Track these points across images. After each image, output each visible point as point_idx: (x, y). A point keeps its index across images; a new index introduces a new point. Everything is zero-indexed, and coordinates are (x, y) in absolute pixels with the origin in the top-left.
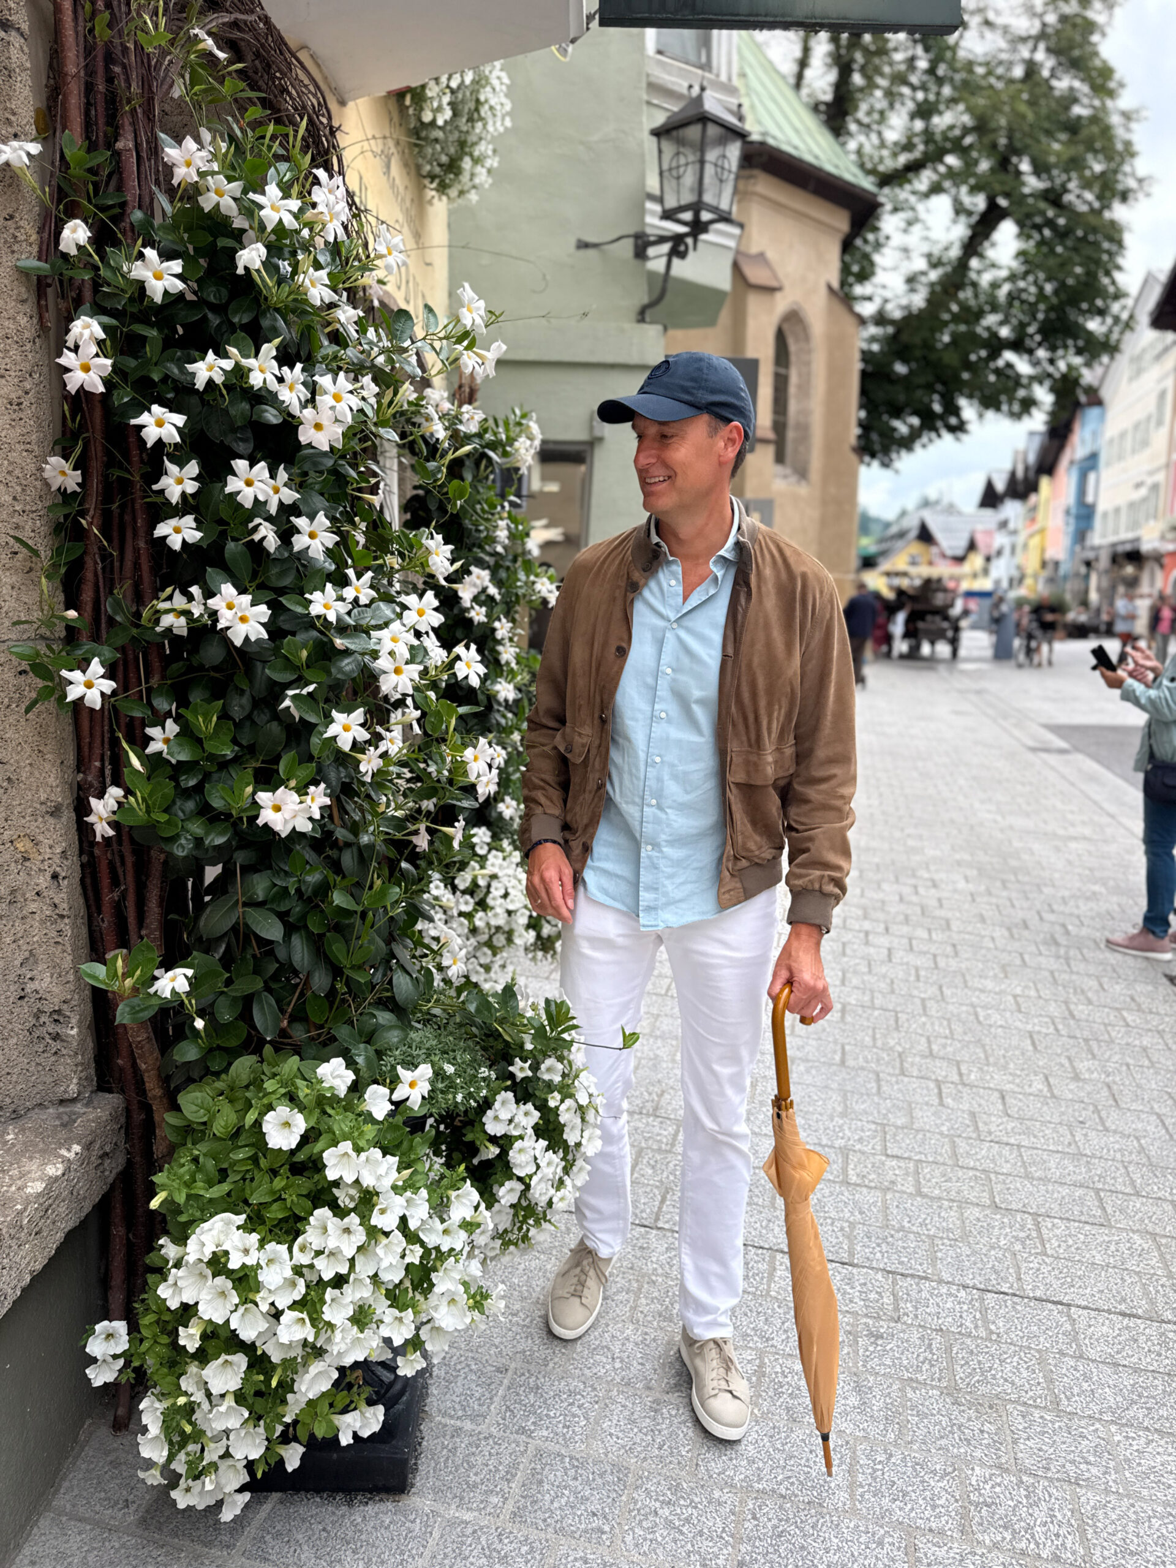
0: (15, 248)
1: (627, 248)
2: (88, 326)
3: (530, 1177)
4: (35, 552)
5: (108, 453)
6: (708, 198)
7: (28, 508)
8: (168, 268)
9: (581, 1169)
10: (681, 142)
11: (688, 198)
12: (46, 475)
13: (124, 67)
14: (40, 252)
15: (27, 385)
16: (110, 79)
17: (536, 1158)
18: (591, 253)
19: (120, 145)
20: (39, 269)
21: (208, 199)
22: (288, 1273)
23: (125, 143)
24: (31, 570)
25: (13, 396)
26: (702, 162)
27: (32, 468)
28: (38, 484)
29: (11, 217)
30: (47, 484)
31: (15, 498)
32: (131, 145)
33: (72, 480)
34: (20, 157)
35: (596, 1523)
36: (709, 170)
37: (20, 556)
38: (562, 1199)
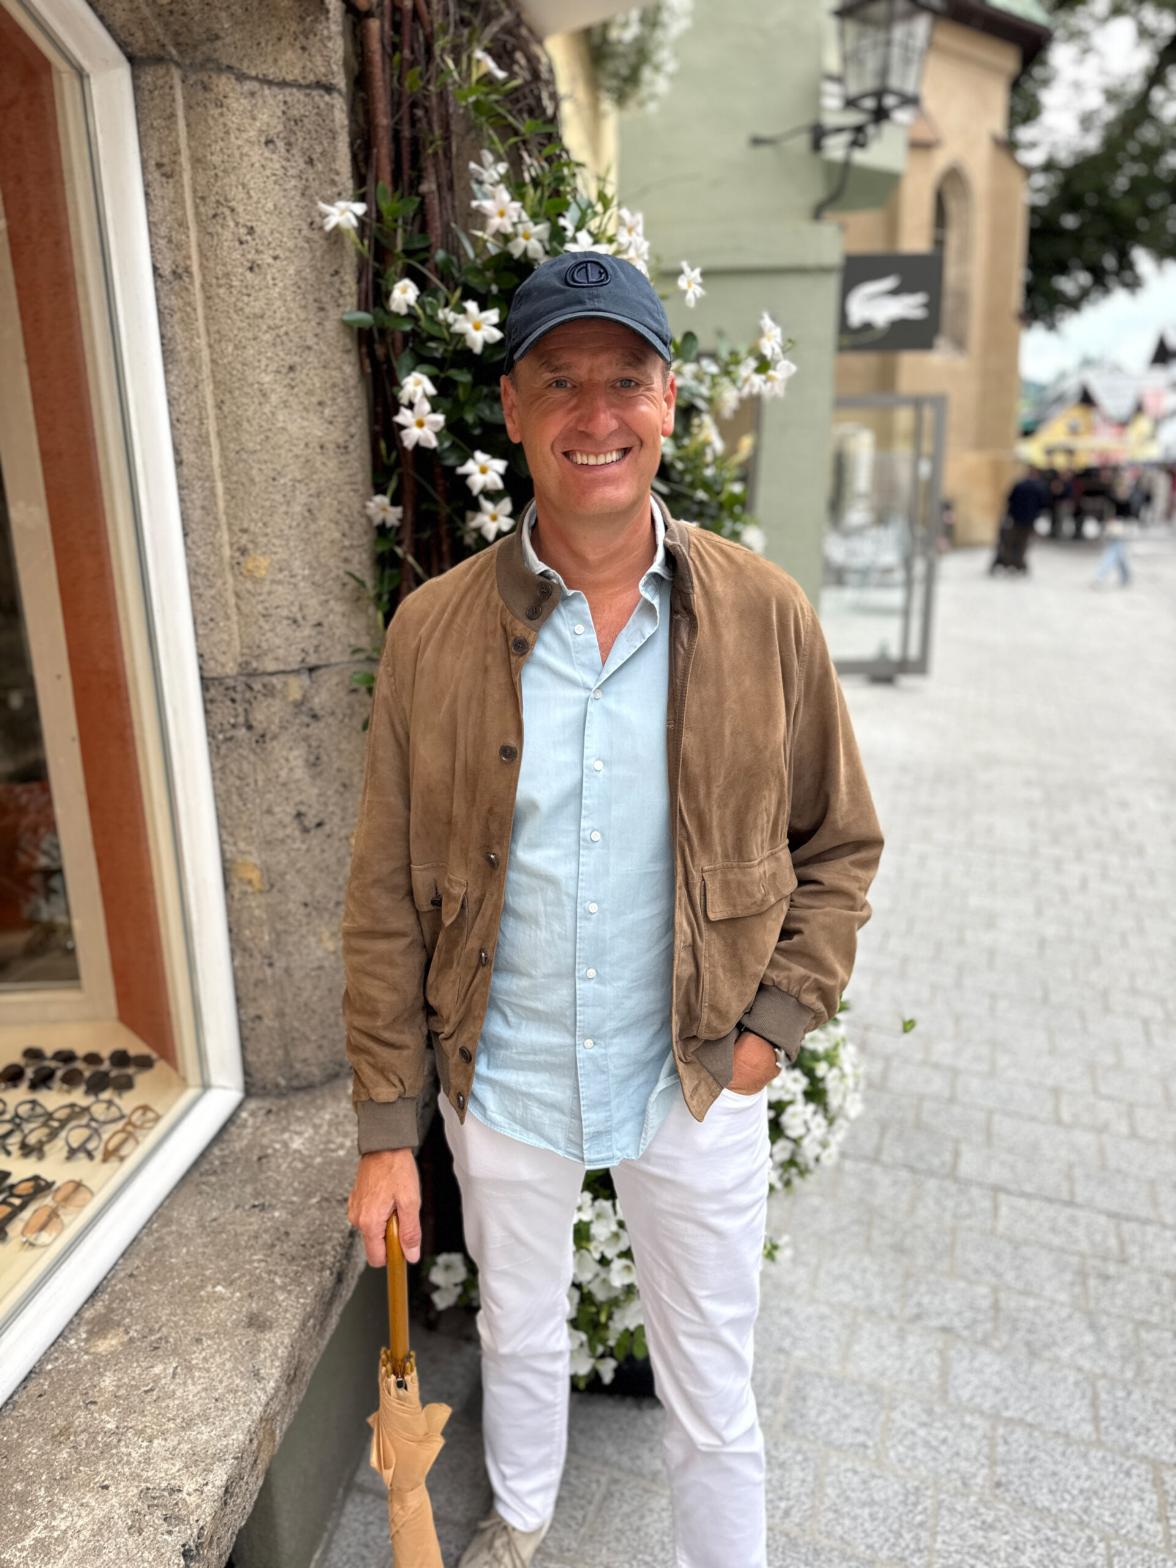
0: (341, 301)
1: (803, 142)
2: (418, 383)
3: (801, 1138)
4: (362, 583)
5: (417, 484)
6: (894, 82)
7: (355, 543)
8: (487, 319)
9: (841, 1127)
10: (866, 21)
11: (870, 83)
12: (370, 512)
13: (426, 110)
14: (359, 301)
15: (353, 430)
16: (413, 122)
17: (806, 1123)
18: (765, 151)
19: (424, 188)
20: (360, 321)
21: (517, 246)
22: (614, 1227)
23: (428, 186)
24: (358, 599)
25: (341, 441)
26: (888, 43)
27: (357, 506)
28: (363, 521)
29: (337, 273)
30: (369, 519)
31: (344, 535)
32: (434, 187)
33: (394, 516)
34: (349, 220)
35: (861, 1438)
36: (896, 52)
37: (349, 587)
38: (829, 1156)
